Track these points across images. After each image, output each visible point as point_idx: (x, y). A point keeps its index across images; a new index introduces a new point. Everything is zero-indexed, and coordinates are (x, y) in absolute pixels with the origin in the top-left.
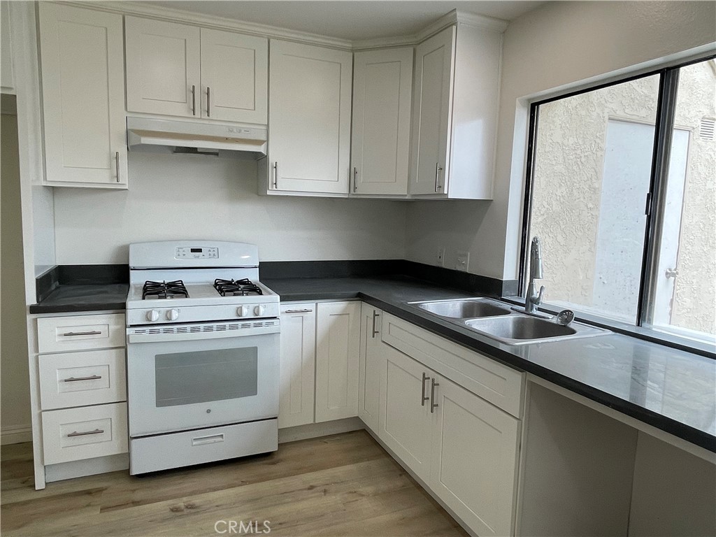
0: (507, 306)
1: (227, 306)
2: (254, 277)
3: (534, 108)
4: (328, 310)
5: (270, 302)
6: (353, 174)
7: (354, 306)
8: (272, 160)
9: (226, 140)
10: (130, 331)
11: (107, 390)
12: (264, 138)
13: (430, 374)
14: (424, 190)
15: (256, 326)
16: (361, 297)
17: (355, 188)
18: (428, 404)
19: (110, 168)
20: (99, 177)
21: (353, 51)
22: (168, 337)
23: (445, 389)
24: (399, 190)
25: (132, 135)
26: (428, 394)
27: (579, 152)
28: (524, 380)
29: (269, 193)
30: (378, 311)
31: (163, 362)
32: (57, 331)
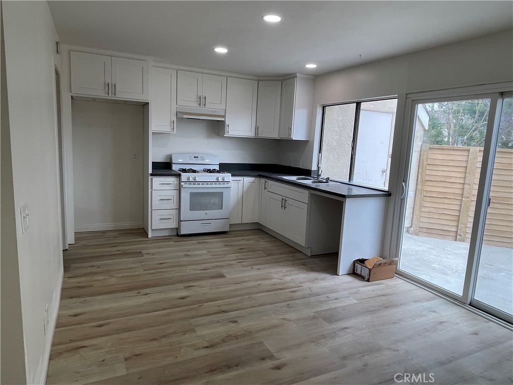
0: (312, 178)
1: (213, 177)
2: (217, 168)
3: (324, 108)
4: (248, 180)
5: (227, 176)
6: (257, 128)
7: (257, 179)
8: (227, 123)
9: (211, 116)
10: (182, 183)
11: (173, 205)
12: (224, 115)
13: (284, 198)
14: (284, 136)
15: (223, 184)
16: (260, 176)
17: (258, 134)
18: (283, 208)
19: (171, 126)
20: (167, 129)
21: (258, 81)
22: (195, 186)
23: (289, 201)
24: (275, 135)
25: (178, 113)
26: (283, 205)
27: (344, 122)
28: (309, 192)
29: (225, 135)
30: (267, 180)
31: (193, 195)
32: (159, 183)
